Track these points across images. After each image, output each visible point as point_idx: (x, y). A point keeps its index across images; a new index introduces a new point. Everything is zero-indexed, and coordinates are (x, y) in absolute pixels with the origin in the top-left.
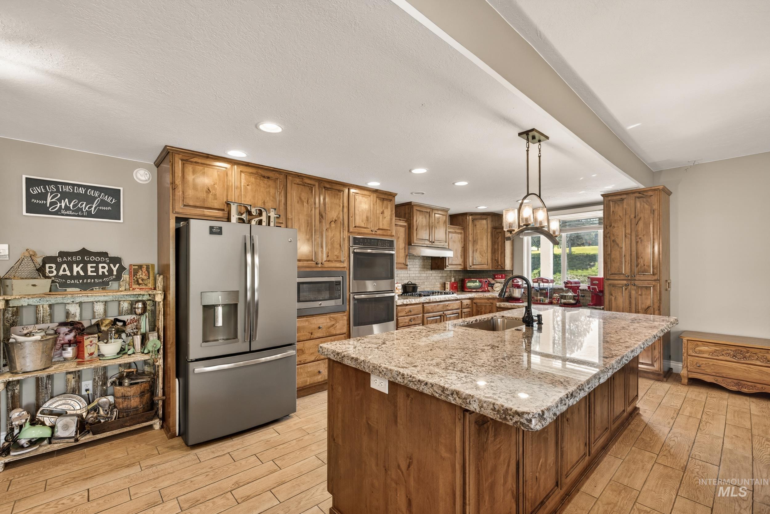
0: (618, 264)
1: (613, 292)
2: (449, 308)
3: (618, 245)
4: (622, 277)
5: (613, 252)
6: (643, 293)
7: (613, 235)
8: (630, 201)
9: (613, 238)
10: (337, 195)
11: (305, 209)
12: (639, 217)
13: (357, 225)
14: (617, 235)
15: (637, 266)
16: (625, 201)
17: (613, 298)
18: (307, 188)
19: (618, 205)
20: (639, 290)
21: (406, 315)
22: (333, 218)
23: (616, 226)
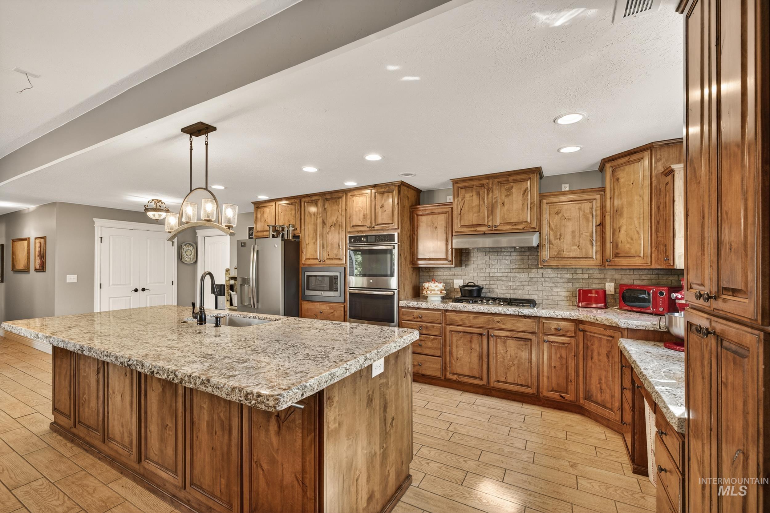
2: (503, 327)
10: (336, 202)
11: (312, 220)
13: (354, 224)
18: (314, 204)
21: (414, 320)
22: (333, 222)
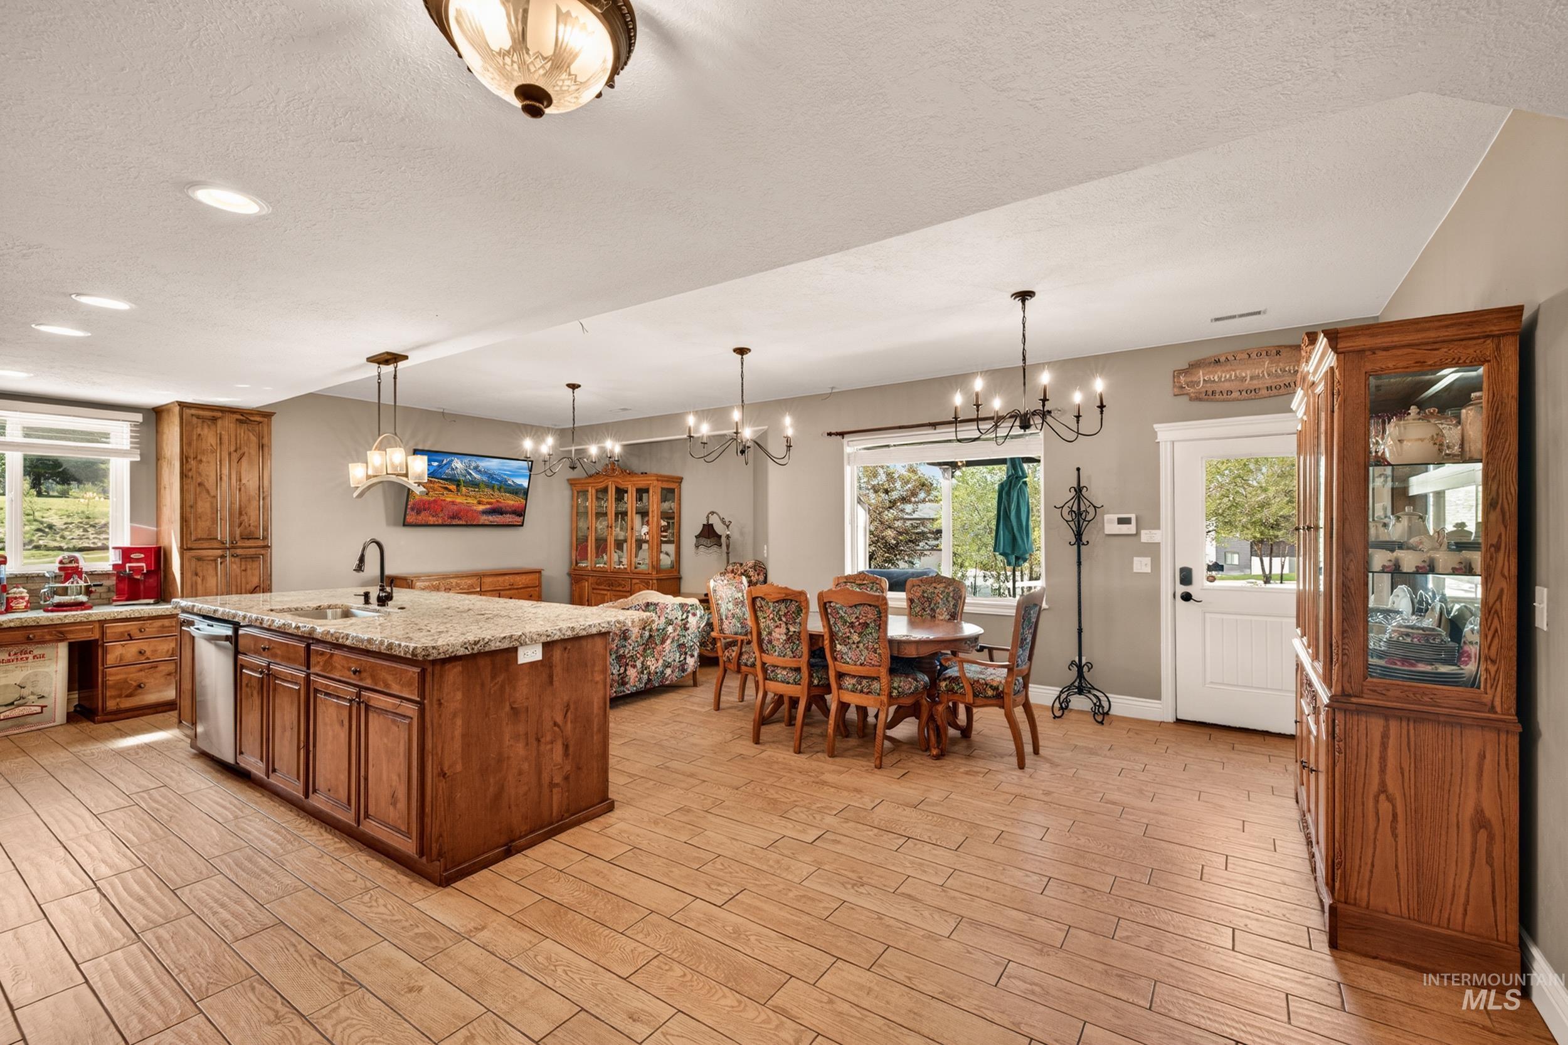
0: (208, 523)
1: (199, 570)
3: (208, 492)
4: (216, 545)
5: (200, 503)
6: (249, 567)
7: (200, 474)
8: (227, 425)
9: (199, 480)
12: (242, 452)
14: (207, 475)
15: (241, 524)
16: (219, 422)
17: (199, 580)
19: (209, 426)
20: (243, 563)
23: (204, 460)
